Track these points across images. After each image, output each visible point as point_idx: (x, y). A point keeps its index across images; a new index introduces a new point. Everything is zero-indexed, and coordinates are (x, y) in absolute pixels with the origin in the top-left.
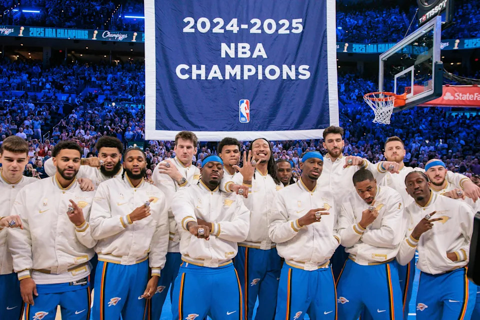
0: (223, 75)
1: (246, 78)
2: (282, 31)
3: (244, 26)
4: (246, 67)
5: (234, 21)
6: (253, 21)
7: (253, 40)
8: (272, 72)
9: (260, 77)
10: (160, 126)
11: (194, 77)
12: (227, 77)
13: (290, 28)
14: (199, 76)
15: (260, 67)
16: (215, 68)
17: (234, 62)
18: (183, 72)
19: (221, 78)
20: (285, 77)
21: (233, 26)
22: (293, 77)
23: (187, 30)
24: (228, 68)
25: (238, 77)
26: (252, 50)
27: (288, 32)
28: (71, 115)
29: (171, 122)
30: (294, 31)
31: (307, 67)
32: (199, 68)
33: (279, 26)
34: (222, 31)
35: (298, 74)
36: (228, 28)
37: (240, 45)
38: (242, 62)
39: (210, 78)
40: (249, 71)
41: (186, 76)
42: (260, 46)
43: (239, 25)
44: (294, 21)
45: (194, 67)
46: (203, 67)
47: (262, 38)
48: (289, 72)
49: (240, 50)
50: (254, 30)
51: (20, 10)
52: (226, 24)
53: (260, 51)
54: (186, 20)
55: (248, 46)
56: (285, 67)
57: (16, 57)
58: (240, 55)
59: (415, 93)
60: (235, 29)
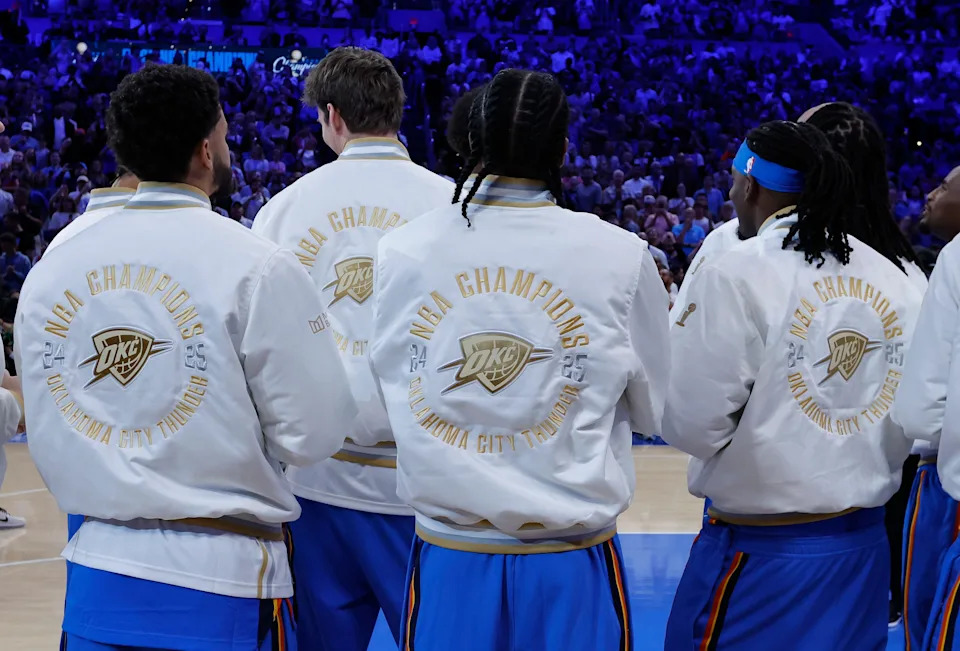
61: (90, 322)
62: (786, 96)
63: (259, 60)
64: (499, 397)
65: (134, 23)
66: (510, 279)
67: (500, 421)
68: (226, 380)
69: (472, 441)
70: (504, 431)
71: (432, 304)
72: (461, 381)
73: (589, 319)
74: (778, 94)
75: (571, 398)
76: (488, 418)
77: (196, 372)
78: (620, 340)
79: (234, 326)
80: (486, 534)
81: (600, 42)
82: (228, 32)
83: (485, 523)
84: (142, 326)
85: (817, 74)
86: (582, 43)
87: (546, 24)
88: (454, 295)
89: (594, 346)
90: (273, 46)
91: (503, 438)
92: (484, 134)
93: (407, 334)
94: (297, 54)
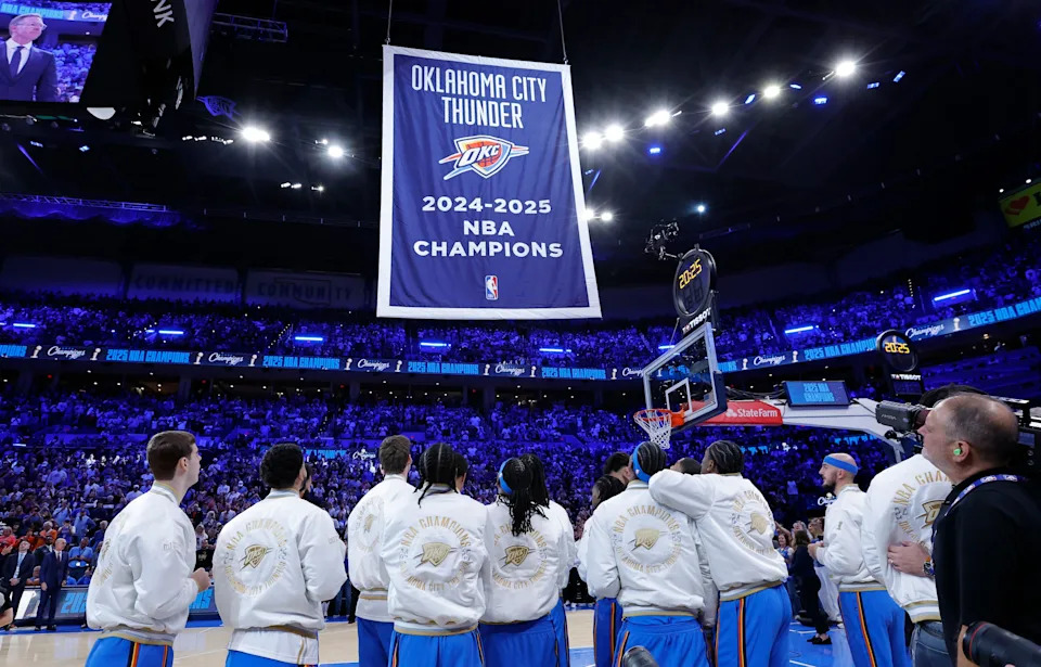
0: (467, 251)
1: (492, 254)
2: (528, 211)
3: (488, 205)
4: (492, 244)
5: (478, 200)
6: (497, 201)
7: (499, 220)
8: (521, 250)
9: (508, 254)
10: (394, 302)
11: (434, 254)
12: (471, 254)
13: (537, 208)
14: (439, 253)
15: (507, 245)
16: (458, 244)
17: (478, 239)
18: (422, 248)
19: (464, 254)
20: (535, 254)
21: (477, 205)
22: (544, 254)
23: (426, 208)
24: (472, 245)
25: (484, 254)
26: (498, 228)
27: (535, 212)
28: (212, 466)
29: (406, 298)
30: (541, 211)
31: (559, 245)
32: (439, 245)
33: (525, 207)
34: (465, 209)
35: (548, 252)
36: (471, 206)
37: (484, 223)
38: (487, 239)
39: (452, 254)
40: (495, 248)
41: (426, 253)
42: (506, 224)
43: (483, 204)
44: (541, 202)
45: (434, 244)
46: (444, 244)
47: (508, 216)
48: (539, 249)
49: (485, 228)
50: (498, 209)
51: (157, 331)
52: (469, 202)
53: (506, 228)
54: (425, 199)
55: (493, 224)
56: (534, 245)
57: (140, 390)
58: (485, 232)
59: (694, 410)
60: (479, 208)
61: (245, 543)
62: (561, 463)
63: (347, 453)
64: (437, 568)
65: (297, 439)
66: (440, 521)
67: (439, 578)
68: (292, 562)
69: (427, 587)
70: (440, 582)
71: (410, 532)
72: (423, 562)
73: (470, 535)
74: (558, 462)
75: (465, 567)
76: (434, 577)
77: (281, 560)
78: (481, 544)
79: (298, 539)
80: (434, 627)
81: (487, 444)
82: (336, 443)
83: (433, 622)
84: (264, 543)
85: (573, 454)
86: (481, 444)
87: (465, 437)
88: (419, 528)
89: (473, 546)
90: (354, 447)
91: (438, 585)
92: (426, 471)
93: (400, 546)
94: (364, 451)
